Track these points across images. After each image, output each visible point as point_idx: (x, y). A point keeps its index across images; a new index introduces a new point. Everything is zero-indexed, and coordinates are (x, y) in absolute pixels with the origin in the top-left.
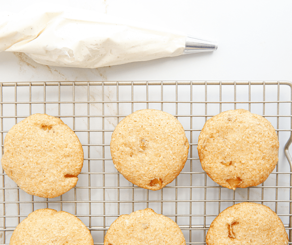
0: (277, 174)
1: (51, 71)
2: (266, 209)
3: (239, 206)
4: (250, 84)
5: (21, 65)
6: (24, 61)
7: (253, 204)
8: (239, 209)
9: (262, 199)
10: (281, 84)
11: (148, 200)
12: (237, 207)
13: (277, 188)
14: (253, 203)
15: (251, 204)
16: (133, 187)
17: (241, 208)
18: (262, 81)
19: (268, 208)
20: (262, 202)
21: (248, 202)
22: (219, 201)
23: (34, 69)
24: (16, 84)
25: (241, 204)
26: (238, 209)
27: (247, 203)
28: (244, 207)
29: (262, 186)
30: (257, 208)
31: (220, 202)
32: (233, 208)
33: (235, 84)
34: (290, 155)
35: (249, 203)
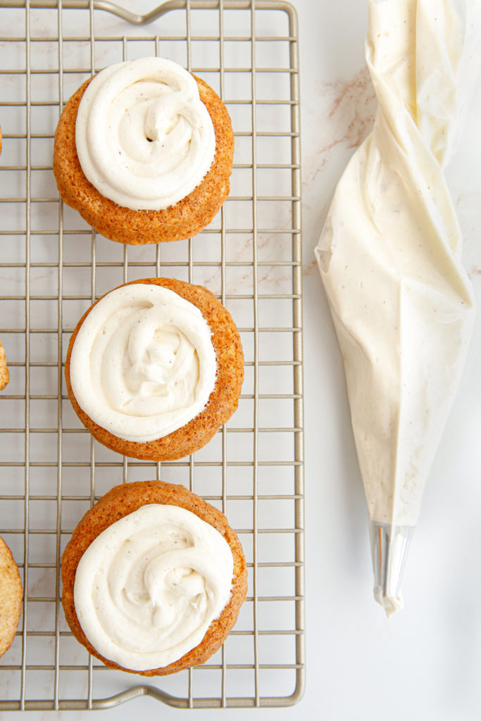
0: (87, 668)
1: (324, 150)
2: (6, 641)
3: (13, 576)
4: (297, 598)
5: (336, 85)
6: (344, 93)
7: (17, 610)
8: (8, 577)
9: (29, 633)
10: (298, 672)
11: (30, 366)
12: (10, 571)
13: (54, 668)
14: (20, 609)
15: (18, 604)
16: (60, 332)
17: (10, 581)
18: (305, 626)
19: (7, 645)
20: (22, 634)
21: (23, 600)
22: (25, 530)
23: (328, 114)
24: (296, 71)
25: (19, 580)
26: (6, 573)
27: (20, 595)
28: (13, 587)
29: (60, 633)
30: (7, 620)
31: (24, 533)
32: (9, 562)
33: (297, 564)
34: (132, 698)
35: (20, 600)
